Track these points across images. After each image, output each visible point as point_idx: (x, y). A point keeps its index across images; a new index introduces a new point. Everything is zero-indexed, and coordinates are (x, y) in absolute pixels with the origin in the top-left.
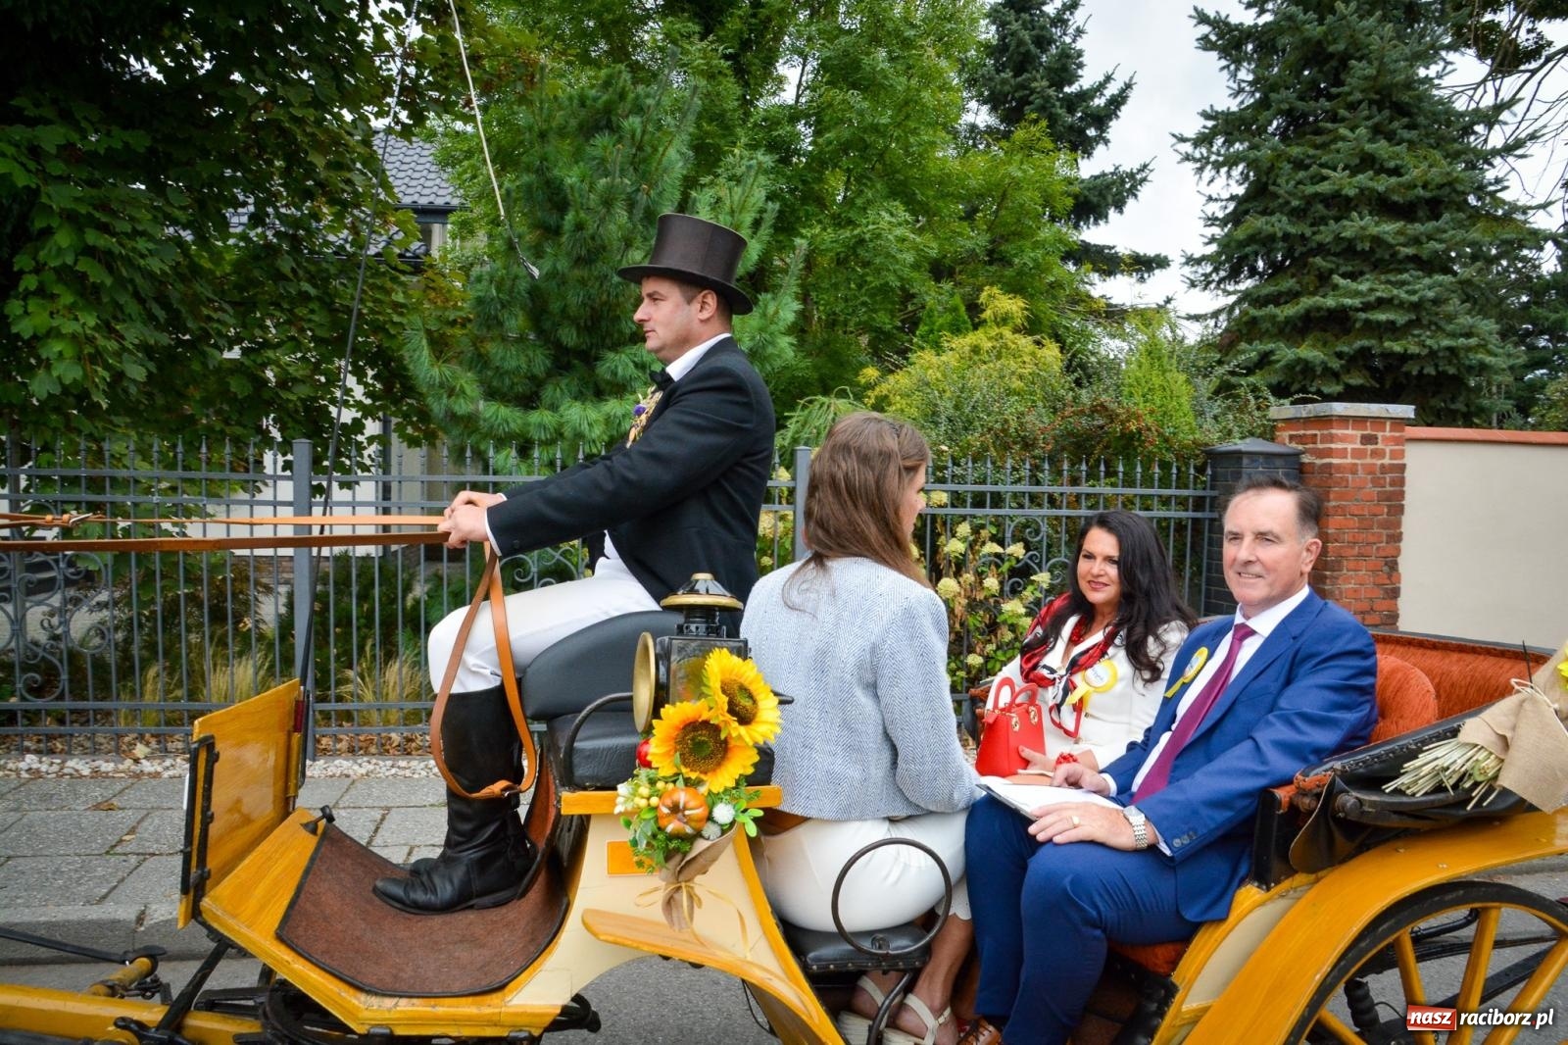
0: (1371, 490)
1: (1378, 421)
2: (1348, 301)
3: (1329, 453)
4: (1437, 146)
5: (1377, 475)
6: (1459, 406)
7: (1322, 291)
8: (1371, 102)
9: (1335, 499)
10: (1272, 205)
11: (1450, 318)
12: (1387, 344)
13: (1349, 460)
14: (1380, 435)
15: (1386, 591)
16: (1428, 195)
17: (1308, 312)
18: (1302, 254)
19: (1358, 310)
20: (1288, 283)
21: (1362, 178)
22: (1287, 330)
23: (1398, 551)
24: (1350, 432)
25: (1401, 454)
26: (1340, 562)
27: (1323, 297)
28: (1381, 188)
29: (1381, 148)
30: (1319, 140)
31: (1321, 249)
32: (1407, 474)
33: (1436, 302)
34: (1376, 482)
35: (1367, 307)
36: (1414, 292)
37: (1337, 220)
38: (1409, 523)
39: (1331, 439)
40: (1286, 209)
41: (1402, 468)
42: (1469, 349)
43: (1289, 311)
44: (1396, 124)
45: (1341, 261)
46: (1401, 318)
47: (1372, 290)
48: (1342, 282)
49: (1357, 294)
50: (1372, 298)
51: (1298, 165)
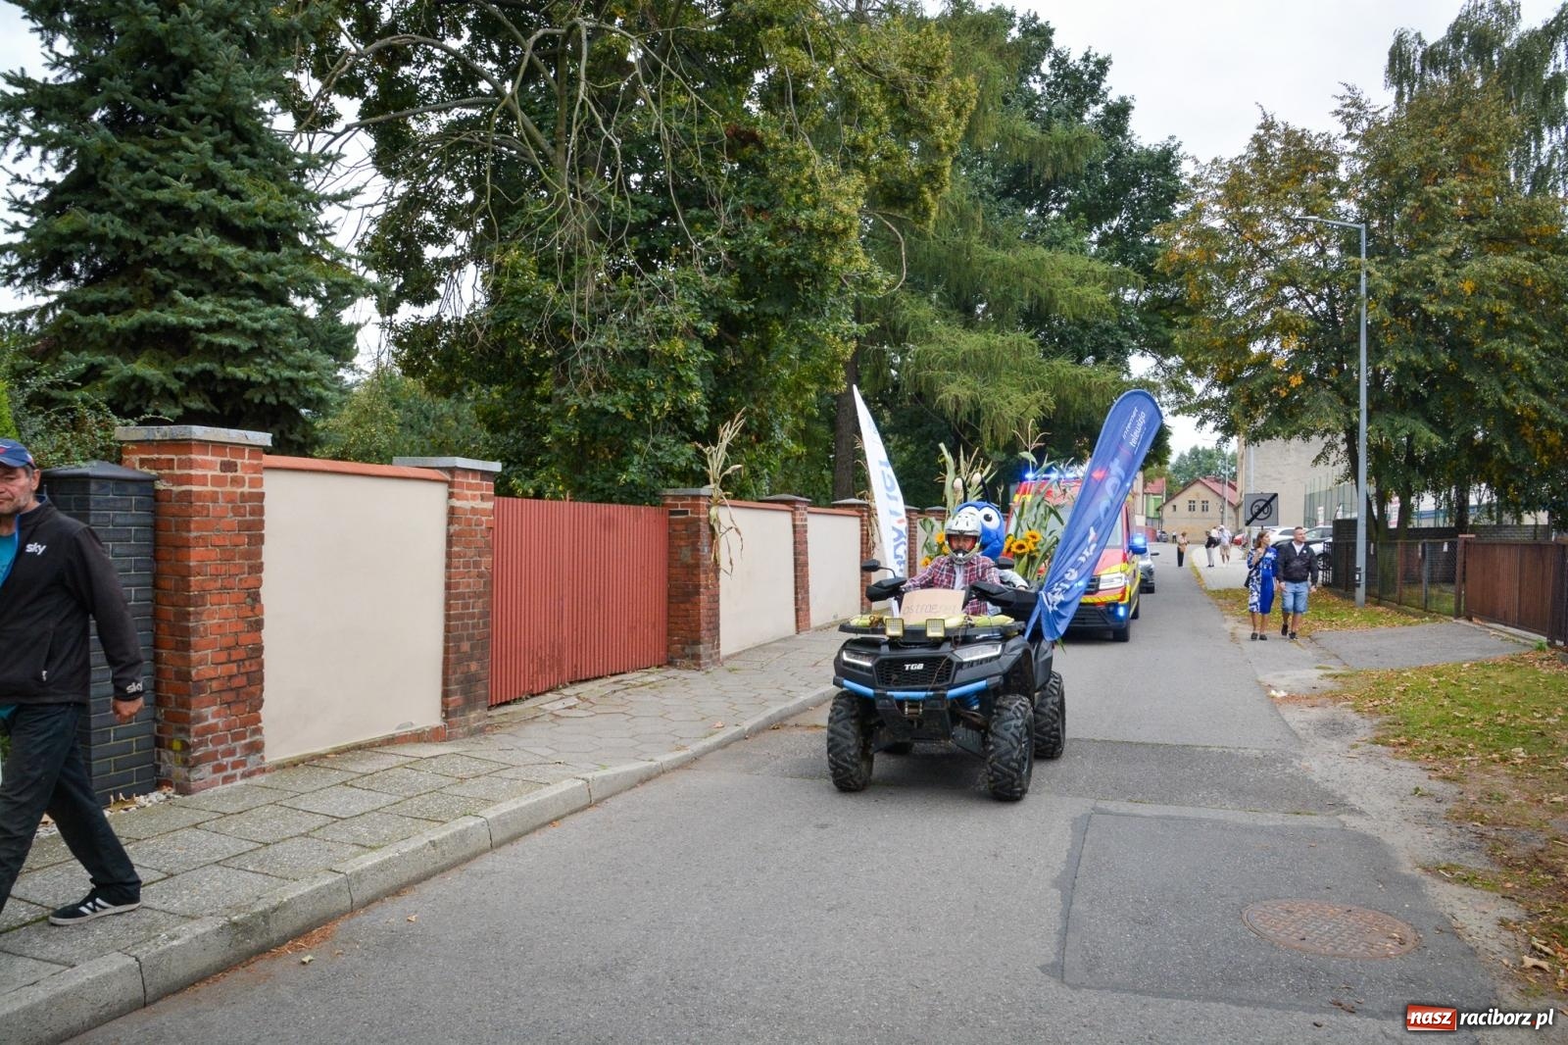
0: (232, 519)
1: (237, 448)
2: (191, 320)
3: (189, 480)
4: (274, 180)
5: (238, 503)
6: (296, 437)
7: (158, 305)
8: (215, 119)
9: (198, 529)
10: (101, 202)
11: (289, 350)
12: (229, 369)
13: (209, 488)
14: (239, 461)
15: (250, 624)
16: (268, 225)
17: (142, 326)
18: (135, 262)
19: (199, 330)
20: (121, 292)
21: (205, 194)
22: (119, 343)
23: (260, 581)
24: (209, 458)
25: (259, 482)
26: (203, 597)
27: (161, 311)
28: (224, 209)
29: (223, 167)
30: (156, 144)
31: (158, 261)
32: (266, 503)
33: (277, 332)
34: (236, 511)
35: (209, 329)
36: (256, 320)
37: (178, 233)
38: (271, 553)
39: (190, 464)
40: (119, 210)
41: (261, 496)
42: (306, 382)
43: (121, 322)
44: (237, 148)
45: (178, 276)
46: (244, 345)
47: (214, 312)
48: (184, 299)
49: (199, 313)
50: (215, 320)
51: (133, 165)
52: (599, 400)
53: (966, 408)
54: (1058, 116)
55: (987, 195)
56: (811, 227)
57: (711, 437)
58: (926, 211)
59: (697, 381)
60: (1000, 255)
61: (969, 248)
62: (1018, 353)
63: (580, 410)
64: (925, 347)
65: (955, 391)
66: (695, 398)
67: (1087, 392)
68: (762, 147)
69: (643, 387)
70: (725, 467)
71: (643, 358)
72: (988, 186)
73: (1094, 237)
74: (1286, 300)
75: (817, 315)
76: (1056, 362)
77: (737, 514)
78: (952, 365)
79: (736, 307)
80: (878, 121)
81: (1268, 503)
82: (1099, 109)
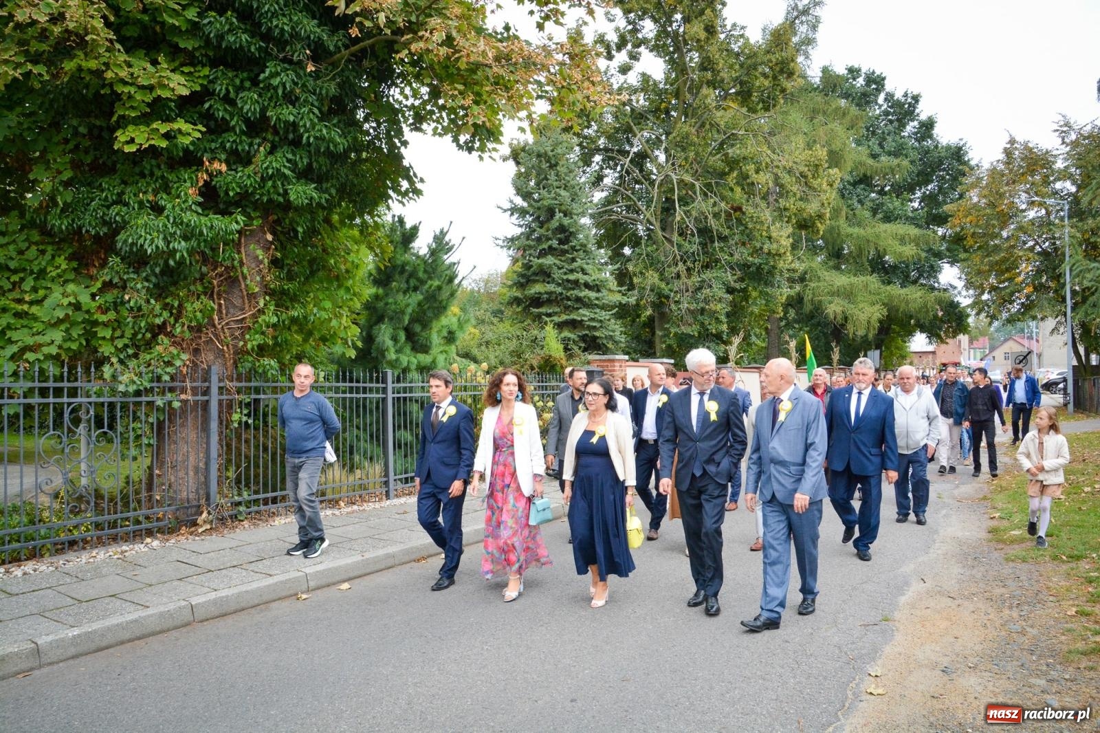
1: (622, 360)
2: (586, 319)
12: (593, 333)
21: (586, 277)
24: (618, 362)
28: (587, 280)
29: (585, 266)
30: (563, 258)
31: (568, 299)
36: (600, 316)
39: (614, 365)
43: (556, 319)
46: (598, 325)
49: (584, 315)
51: (559, 268)
52: (685, 329)
53: (839, 318)
54: (888, 134)
55: (848, 187)
56: (769, 253)
57: (731, 343)
58: (818, 231)
59: (723, 318)
60: (856, 230)
61: (838, 227)
62: (866, 286)
63: (676, 334)
64: (817, 284)
65: (834, 308)
66: (725, 327)
67: (907, 303)
68: (744, 213)
69: (703, 323)
70: (737, 354)
71: (703, 311)
72: (848, 182)
73: (918, 194)
74: (1025, 243)
75: (773, 286)
76: (888, 288)
77: (742, 374)
78: (832, 294)
79: (737, 286)
80: (795, 194)
81: (1025, 357)
82: (916, 123)
